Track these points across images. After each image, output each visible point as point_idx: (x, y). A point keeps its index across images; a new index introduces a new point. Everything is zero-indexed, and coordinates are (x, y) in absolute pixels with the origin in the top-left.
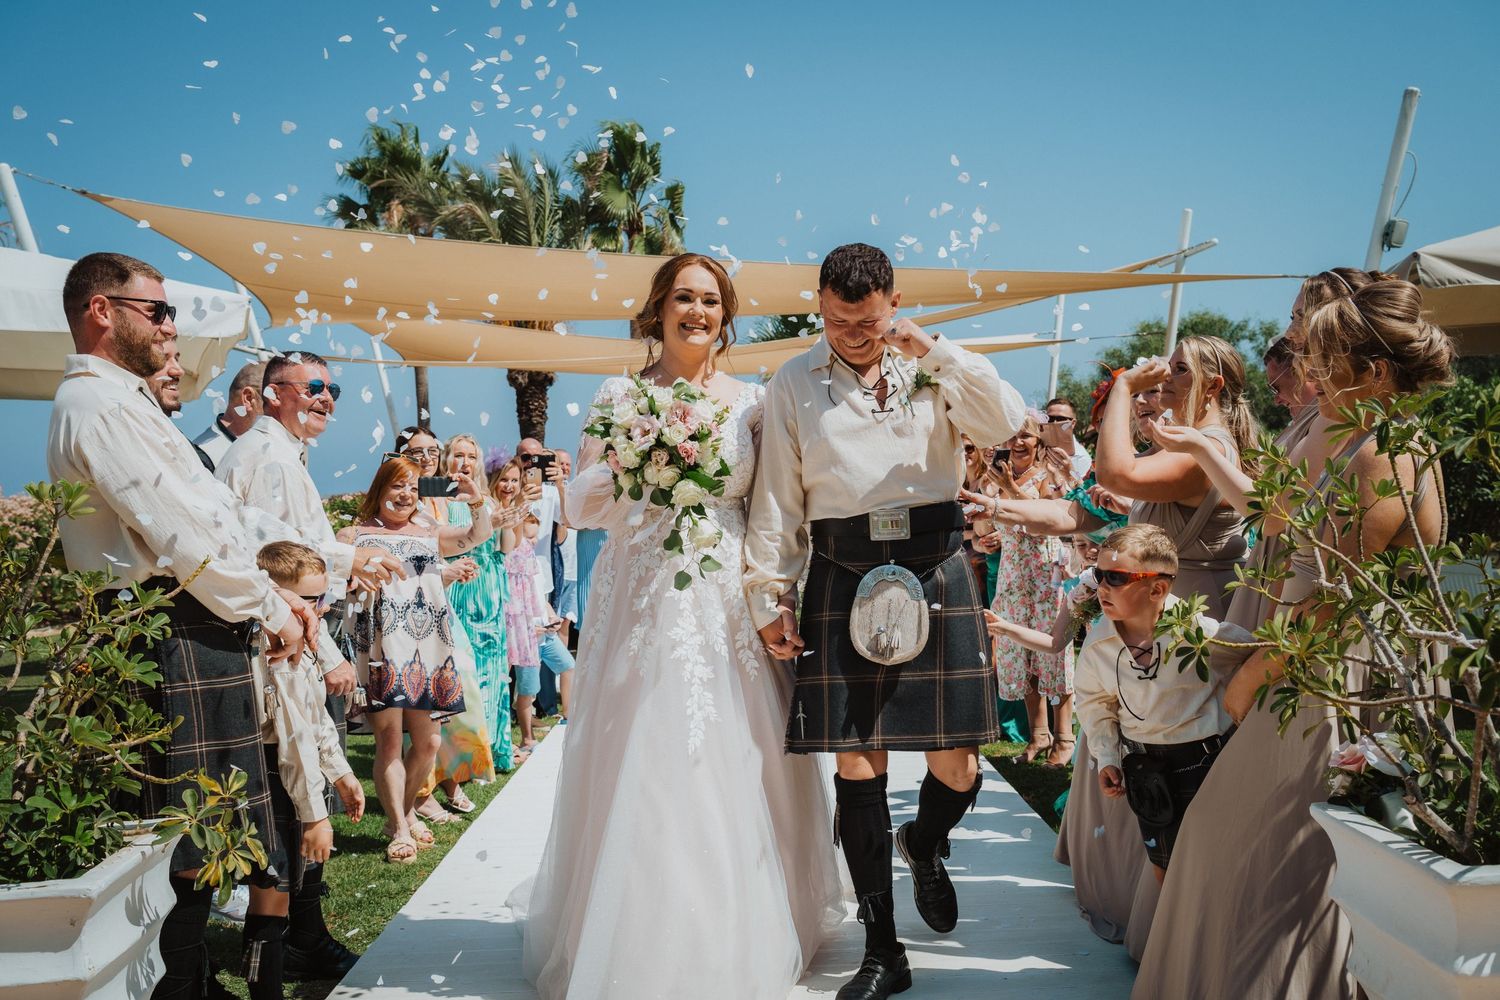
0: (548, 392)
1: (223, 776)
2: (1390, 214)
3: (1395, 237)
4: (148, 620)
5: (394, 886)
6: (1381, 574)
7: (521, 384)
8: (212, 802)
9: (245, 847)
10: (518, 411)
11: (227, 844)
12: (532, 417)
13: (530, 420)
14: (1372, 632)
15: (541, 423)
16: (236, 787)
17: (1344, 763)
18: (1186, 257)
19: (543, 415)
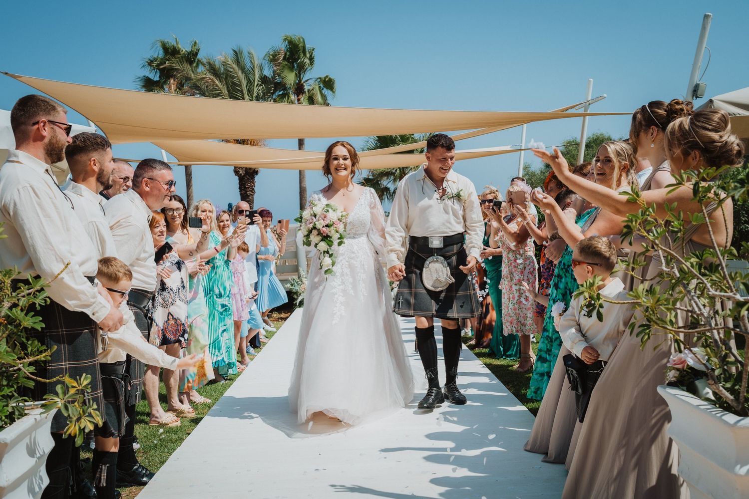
0: (255, 179)
1: (78, 377)
2: (696, 80)
3: (699, 93)
4: (37, 295)
5: (174, 437)
6: (695, 263)
7: (241, 174)
8: (72, 391)
9: (90, 415)
10: (240, 188)
11: (80, 414)
13: (246, 193)
14: (690, 294)
15: (252, 195)
16: (85, 383)
17: (675, 364)
18: (589, 104)
19: (253, 190)
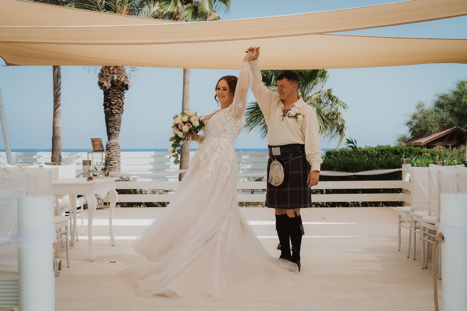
0: (125, 94)
7: (105, 87)
10: (104, 105)
12: (112, 109)
13: (111, 111)
15: (118, 113)
19: (121, 107)
